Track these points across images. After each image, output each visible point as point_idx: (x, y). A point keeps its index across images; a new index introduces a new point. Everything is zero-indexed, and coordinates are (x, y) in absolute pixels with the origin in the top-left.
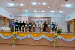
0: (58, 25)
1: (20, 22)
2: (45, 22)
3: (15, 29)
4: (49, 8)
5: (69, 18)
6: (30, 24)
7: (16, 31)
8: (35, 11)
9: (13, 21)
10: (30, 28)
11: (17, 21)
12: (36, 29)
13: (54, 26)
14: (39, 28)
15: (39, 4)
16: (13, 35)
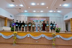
0: (56, 24)
1: (20, 22)
3: (15, 29)
4: (47, 8)
5: (67, 17)
6: (29, 24)
7: (16, 31)
8: (34, 11)
9: (13, 21)
11: (17, 21)
12: (35, 28)
15: (38, 4)
16: (13, 35)
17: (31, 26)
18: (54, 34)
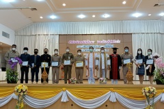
0: (156, 57)
1: (36, 52)
2: (115, 49)
3: (19, 77)
4: (124, 3)
7: (22, 82)
9: (14, 51)
10: (67, 69)
11: (26, 49)
12: (86, 73)
13: (145, 61)
14: (96, 68)
16: (14, 96)
17: (71, 66)
18: (149, 92)
